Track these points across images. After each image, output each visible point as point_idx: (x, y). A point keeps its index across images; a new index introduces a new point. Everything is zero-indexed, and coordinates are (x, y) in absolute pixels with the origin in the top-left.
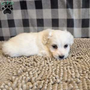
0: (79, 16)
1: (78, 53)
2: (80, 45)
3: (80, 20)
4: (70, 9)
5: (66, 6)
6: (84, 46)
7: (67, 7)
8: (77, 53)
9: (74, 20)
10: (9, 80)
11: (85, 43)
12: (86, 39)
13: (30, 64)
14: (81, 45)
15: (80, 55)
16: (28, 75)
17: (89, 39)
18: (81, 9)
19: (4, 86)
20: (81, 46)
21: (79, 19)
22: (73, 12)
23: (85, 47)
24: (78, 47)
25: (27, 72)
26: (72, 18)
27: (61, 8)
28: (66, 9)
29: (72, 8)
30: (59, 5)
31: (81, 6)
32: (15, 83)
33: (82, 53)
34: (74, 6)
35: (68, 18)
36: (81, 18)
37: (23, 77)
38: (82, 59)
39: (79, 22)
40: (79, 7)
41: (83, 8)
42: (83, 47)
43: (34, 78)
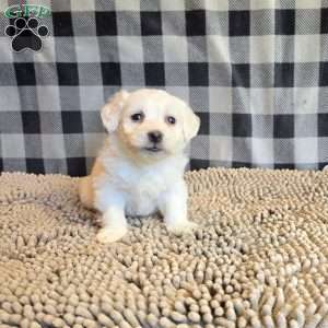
0: (267, 107)
3: (267, 117)
4: (241, 90)
7: (234, 84)
9: (253, 118)
18: (272, 90)
22: (249, 95)
27: (215, 85)
28: (230, 89)
29: (247, 85)
30: (211, 78)
31: (273, 81)
34: (252, 81)
35: (238, 111)
36: (272, 113)
40: (265, 84)
41: (275, 86)
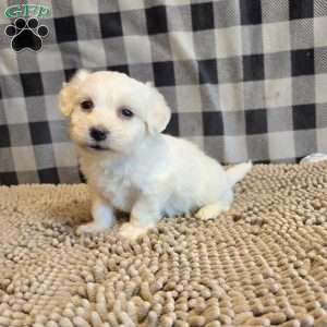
1: (249, 209)
2: (247, 185)
3: (239, 113)
4: (209, 86)
5: (197, 77)
6: (261, 187)
7: (202, 81)
8: (246, 208)
9: (224, 116)
10: (77, 293)
11: (263, 179)
12: (262, 165)
13: (120, 249)
14: (252, 185)
15: (256, 213)
16: (127, 277)
17: (271, 165)
18: (242, 85)
19: (74, 311)
20: (251, 188)
21: (236, 109)
22: (217, 92)
23: (264, 191)
24: (244, 191)
25: (123, 271)
26: (217, 109)
27: (182, 83)
28: (198, 86)
29: (215, 81)
30: (177, 76)
31: (241, 76)
32: (101, 298)
33: (262, 207)
34: (220, 77)
35: (207, 110)
36: (243, 108)
37: (115, 283)
38: (265, 226)
39: (239, 119)
40: (234, 79)
41: (245, 80)
42: (260, 190)
43: (146, 283)
